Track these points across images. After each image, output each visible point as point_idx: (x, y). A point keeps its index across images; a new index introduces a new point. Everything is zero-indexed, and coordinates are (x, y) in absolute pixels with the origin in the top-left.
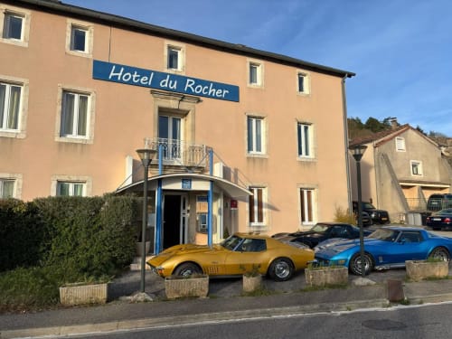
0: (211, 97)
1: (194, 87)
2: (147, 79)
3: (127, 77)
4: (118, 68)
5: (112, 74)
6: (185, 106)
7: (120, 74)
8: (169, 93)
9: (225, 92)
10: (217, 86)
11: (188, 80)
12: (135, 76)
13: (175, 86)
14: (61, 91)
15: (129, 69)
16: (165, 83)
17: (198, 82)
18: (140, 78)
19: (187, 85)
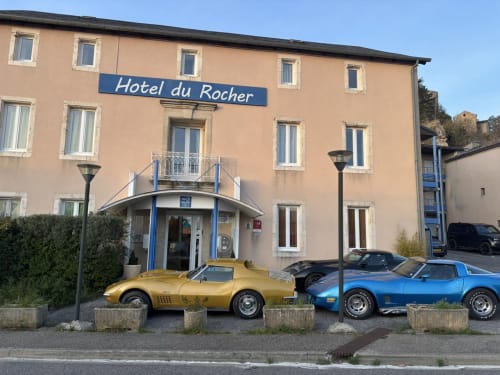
0: (231, 102)
1: (211, 93)
2: (156, 88)
3: (135, 88)
4: (125, 79)
5: (119, 86)
6: (200, 115)
7: (127, 86)
8: (181, 102)
9: (248, 96)
10: (239, 90)
11: (204, 86)
12: (143, 86)
13: (188, 94)
14: (66, 108)
15: (138, 80)
16: (177, 91)
17: (216, 87)
18: (149, 88)
19: (203, 92)
